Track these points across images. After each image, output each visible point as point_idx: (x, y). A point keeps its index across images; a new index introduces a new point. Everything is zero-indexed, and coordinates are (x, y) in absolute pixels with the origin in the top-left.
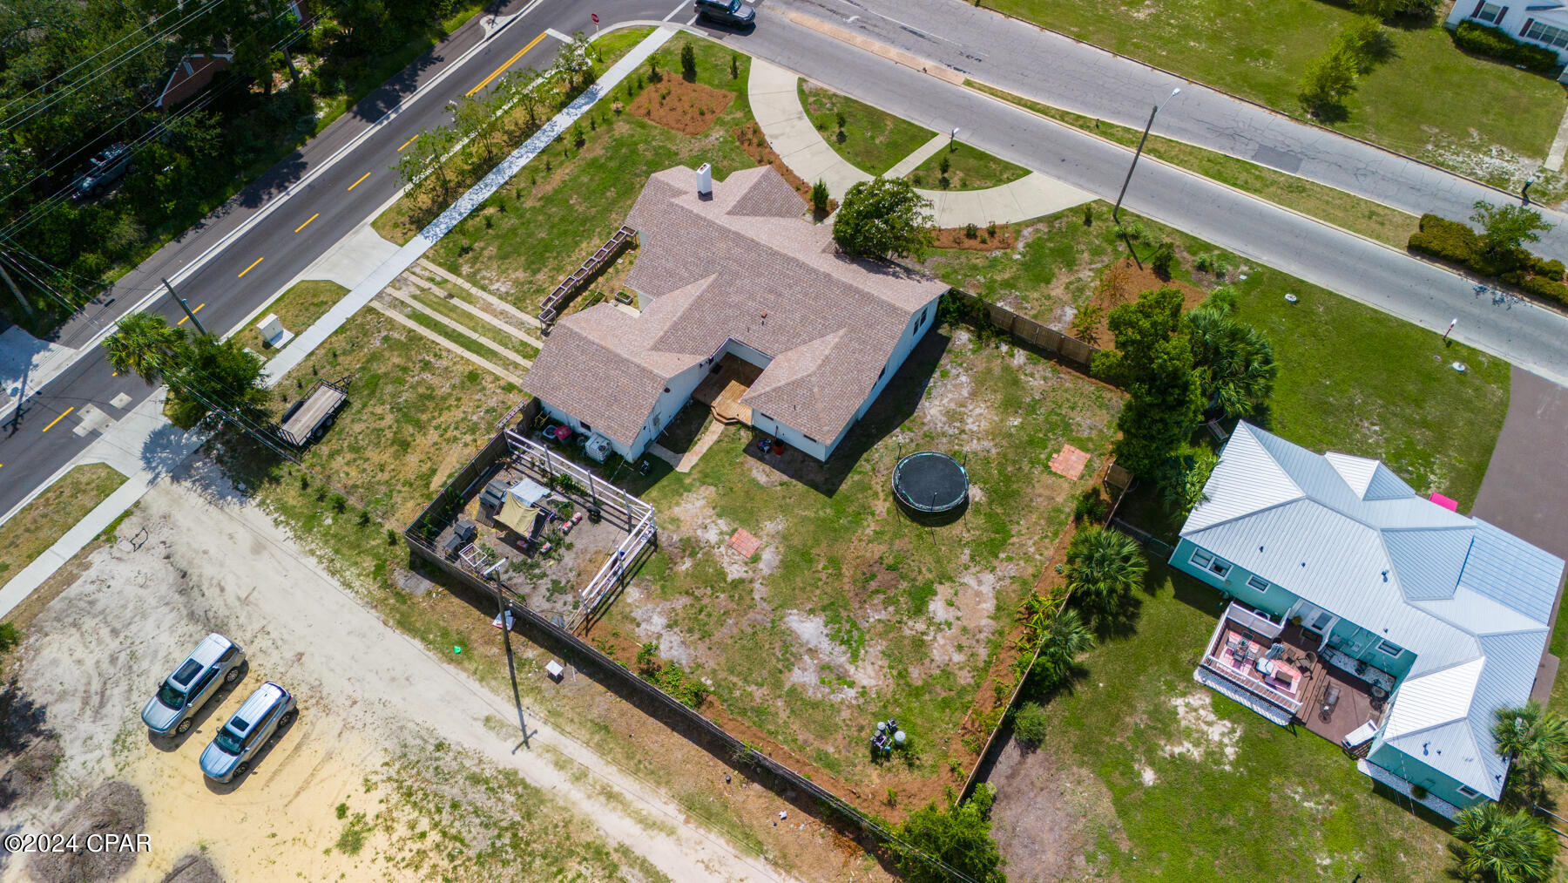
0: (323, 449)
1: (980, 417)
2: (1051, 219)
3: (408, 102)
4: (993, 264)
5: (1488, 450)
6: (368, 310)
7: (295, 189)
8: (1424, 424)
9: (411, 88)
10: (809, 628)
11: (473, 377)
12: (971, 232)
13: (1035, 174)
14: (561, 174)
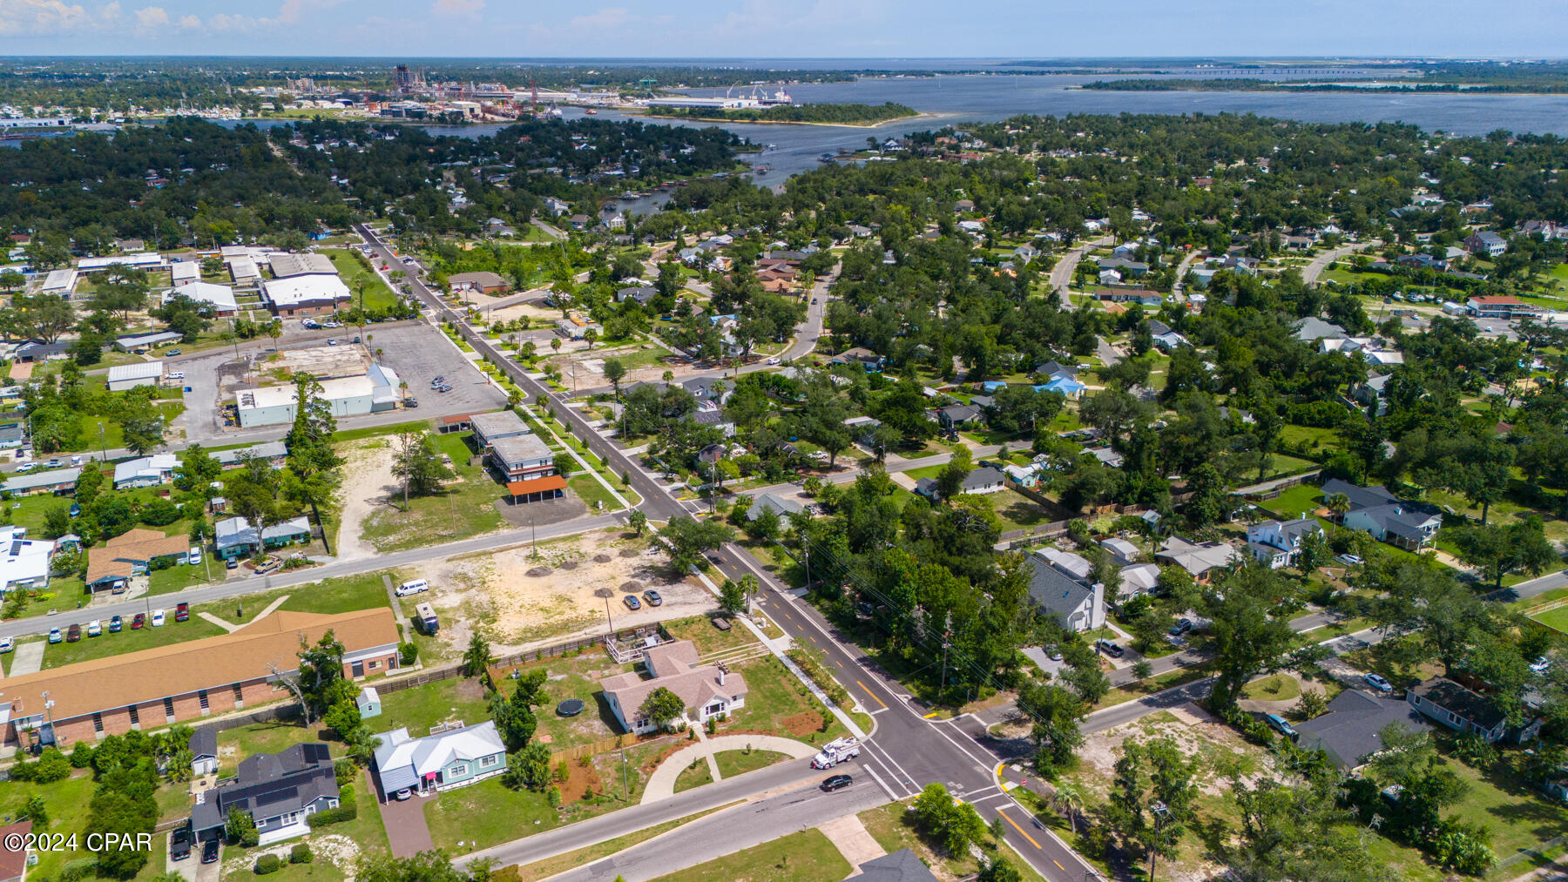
0: (709, 625)
1: (583, 730)
2: (644, 786)
3: (865, 669)
4: (639, 762)
5: (430, 827)
6: (758, 640)
7: (834, 641)
8: (456, 819)
9: (872, 670)
10: (559, 678)
11: (710, 651)
12: (659, 761)
13: (672, 795)
14: (790, 688)
